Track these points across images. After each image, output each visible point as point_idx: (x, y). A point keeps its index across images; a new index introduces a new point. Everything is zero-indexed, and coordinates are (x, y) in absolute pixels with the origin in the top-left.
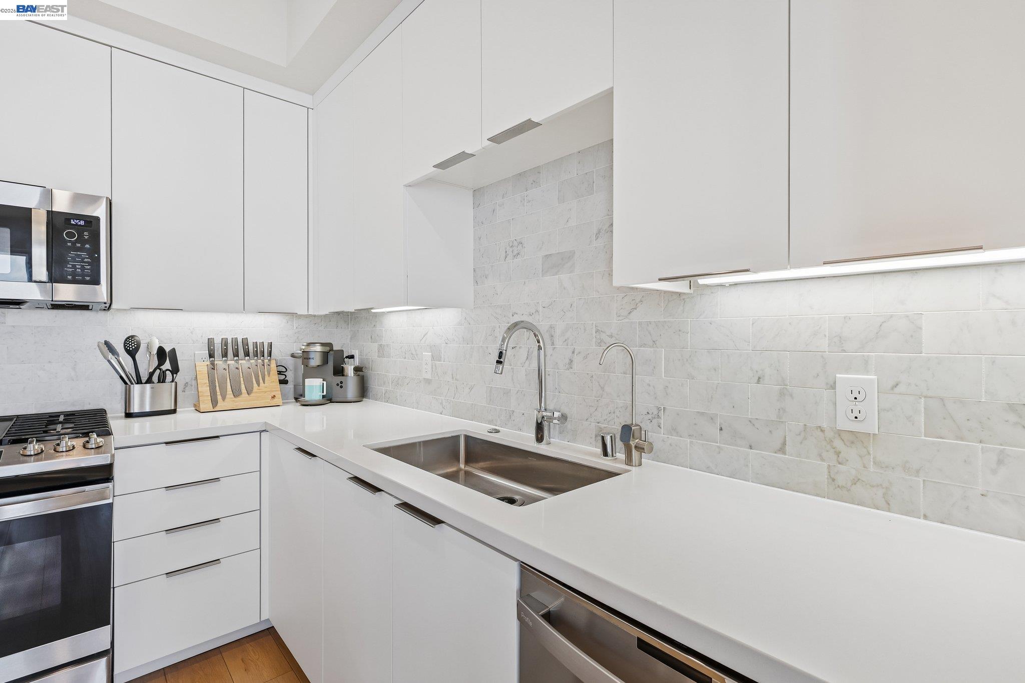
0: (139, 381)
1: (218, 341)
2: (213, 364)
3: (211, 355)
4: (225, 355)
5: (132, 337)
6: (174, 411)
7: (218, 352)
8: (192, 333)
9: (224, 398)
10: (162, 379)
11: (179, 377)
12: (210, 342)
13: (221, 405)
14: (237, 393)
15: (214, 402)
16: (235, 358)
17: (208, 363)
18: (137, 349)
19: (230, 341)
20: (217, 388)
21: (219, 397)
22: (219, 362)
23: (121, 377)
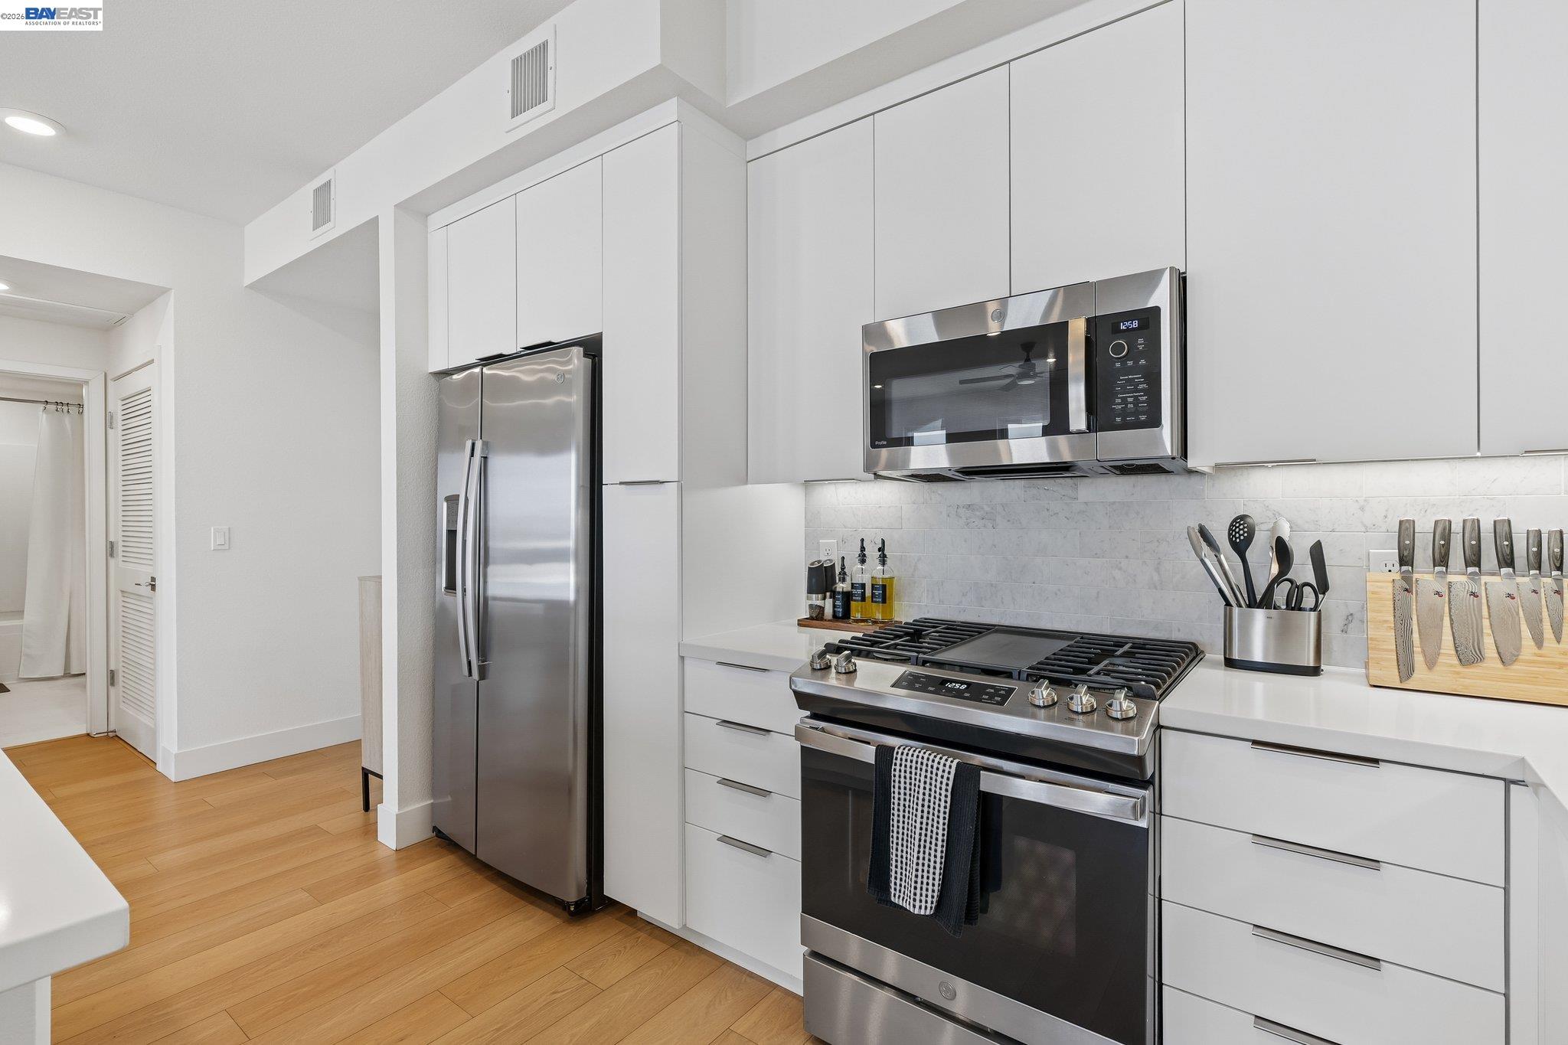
0: (1253, 604)
1: (1424, 526)
2: (1407, 578)
3: (1406, 559)
4: (1442, 559)
5: (1243, 517)
6: (1315, 671)
7: (1423, 554)
8: (1362, 509)
9: (1431, 664)
10: (1294, 604)
11: (1328, 601)
12: (1406, 530)
13: (1421, 676)
14: (1469, 655)
15: (1406, 668)
16: (1470, 570)
17: (1397, 577)
18: (1249, 540)
19: (1457, 527)
20: (1416, 636)
21: (1419, 659)
22: (1425, 576)
23: (1221, 591)
